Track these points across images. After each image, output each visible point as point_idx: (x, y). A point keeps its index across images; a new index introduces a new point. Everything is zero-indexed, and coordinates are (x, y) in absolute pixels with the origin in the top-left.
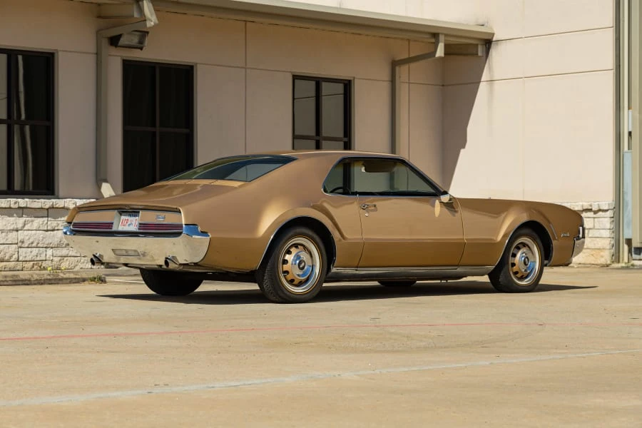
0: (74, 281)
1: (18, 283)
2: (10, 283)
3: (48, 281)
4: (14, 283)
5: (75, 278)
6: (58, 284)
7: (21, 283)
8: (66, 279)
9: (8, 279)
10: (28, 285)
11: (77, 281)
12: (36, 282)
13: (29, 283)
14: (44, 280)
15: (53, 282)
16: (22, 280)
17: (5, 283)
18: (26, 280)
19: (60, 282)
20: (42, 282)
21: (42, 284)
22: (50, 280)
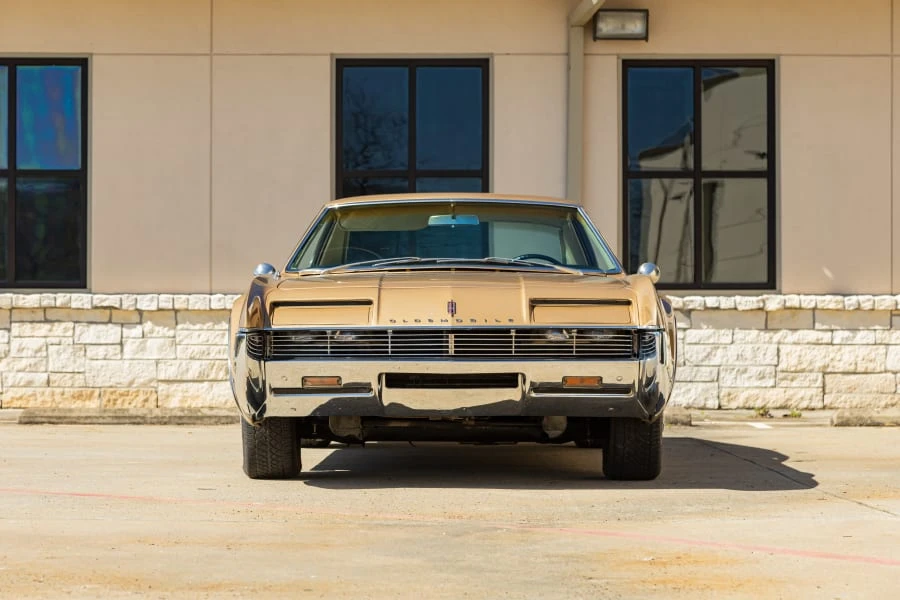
0: (223, 420)
1: (122, 421)
2: (109, 420)
3: (177, 420)
4: (115, 421)
5: (227, 417)
6: (194, 424)
7: (127, 421)
8: (210, 417)
9: (106, 415)
10: (139, 424)
11: (230, 420)
12: (155, 420)
13: (141, 421)
14: (170, 417)
15: (184, 421)
16: (130, 417)
17: (101, 421)
18: (136, 417)
19: (199, 422)
20: (165, 420)
21: (165, 423)
22: (180, 418)
